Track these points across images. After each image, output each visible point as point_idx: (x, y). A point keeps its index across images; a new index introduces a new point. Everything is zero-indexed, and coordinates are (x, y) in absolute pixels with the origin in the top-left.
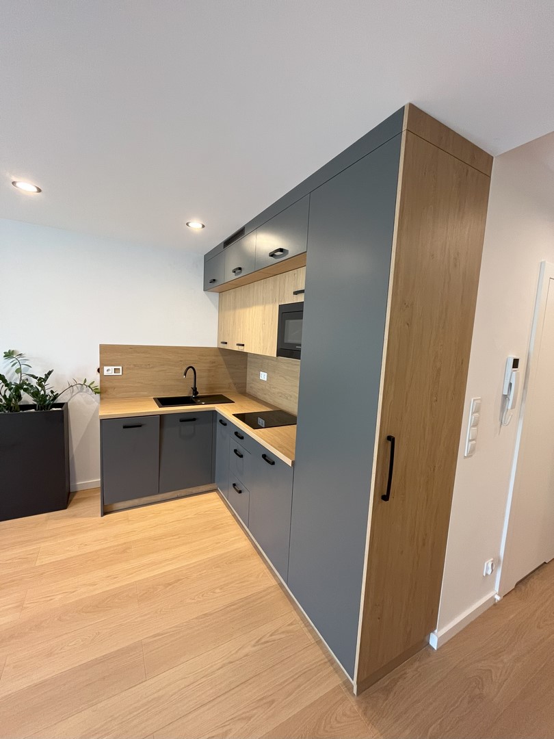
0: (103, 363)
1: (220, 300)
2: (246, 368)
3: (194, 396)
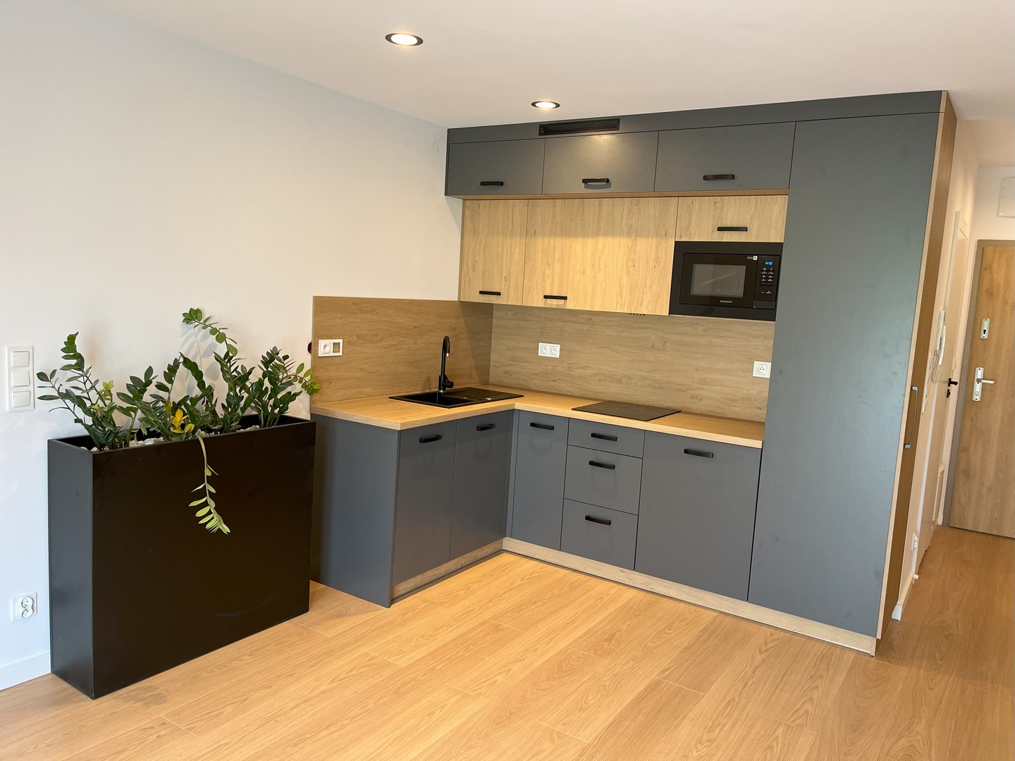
0: (319, 333)
1: (468, 213)
2: (490, 339)
3: (442, 391)
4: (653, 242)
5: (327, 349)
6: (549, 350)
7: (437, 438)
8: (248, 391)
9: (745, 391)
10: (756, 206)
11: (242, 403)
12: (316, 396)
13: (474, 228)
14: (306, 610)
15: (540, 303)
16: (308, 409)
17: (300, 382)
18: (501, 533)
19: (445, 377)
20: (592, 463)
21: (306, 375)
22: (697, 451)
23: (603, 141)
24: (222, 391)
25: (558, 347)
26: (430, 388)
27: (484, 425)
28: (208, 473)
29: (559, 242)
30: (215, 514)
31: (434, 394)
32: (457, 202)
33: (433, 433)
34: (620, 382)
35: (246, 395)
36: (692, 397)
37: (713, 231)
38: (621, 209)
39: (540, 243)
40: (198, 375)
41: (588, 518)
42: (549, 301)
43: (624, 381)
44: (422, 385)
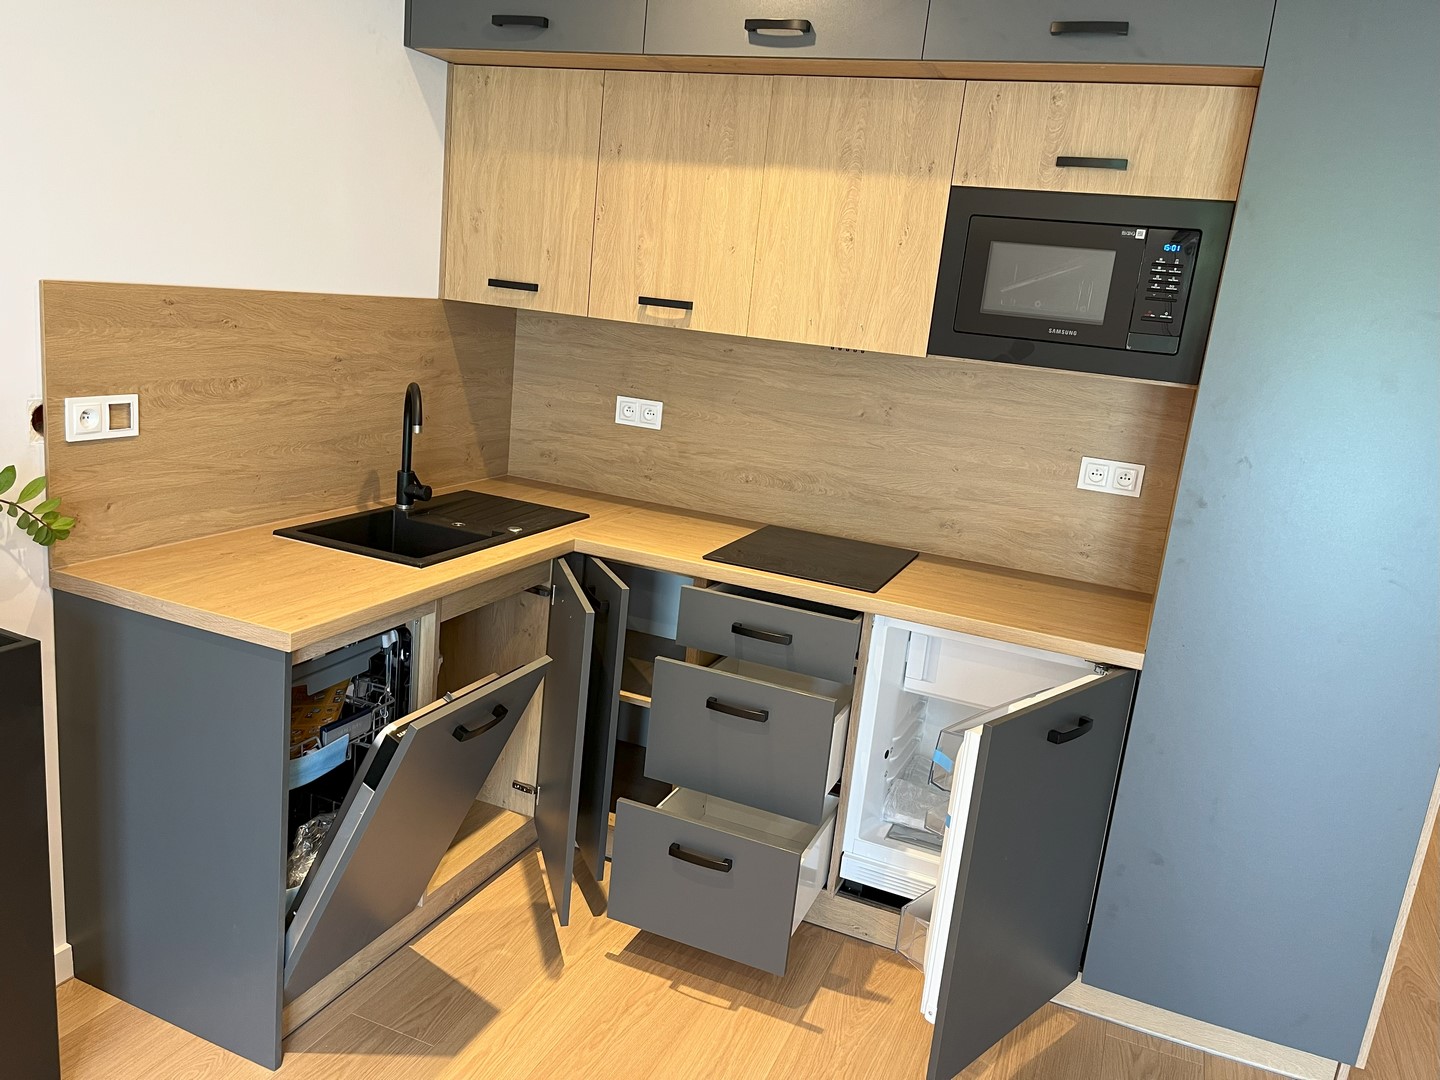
1: (460, 95)
2: (510, 381)
3: (404, 507)
4: (899, 185)
5: (92, 422)
6: (639, 413)
9: (1057, 518)
10: (1154, 108)
12: (61, 546)
13: (475, 131)
15: (631, 314)
16: (44, 577)
19: (412, 478)
25: (659, 406)
26: (377, 498)
29: (676, 177)
31: (386, 514)
32: (436, 70)
34: (789, 486)
36: (942, 525)
37: (1044, 167)
38: (828, 100)
39: (634, 176)
42: (650, 309)
43: (799, 484)
44: (358, 492)
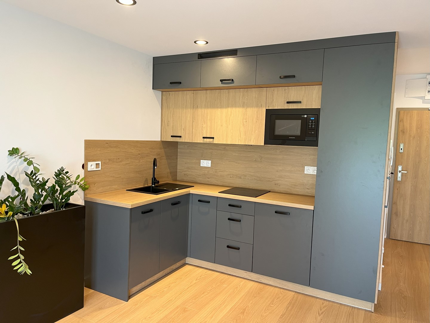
0: (88, 159)
1: (164, 98)
2: (177, 158)
3: (153, 186)
4: (255, 110)
5: (93, 167)
6: (206, 163)
7: (151, 211)
8: (46, 191)
9: (301, 181)
10: (305, 90)
11: (42, 199)
12: (87, 191)
13: (167, 105)
14: (82, 306)
15: (201, 141)
16: (83, 198)
17: (78, 184)
18: (185, 256)
19: (155, 179)
20: (229, 219)
21: (81, 181)
22: (281, 212)
23: (229, 61)
24: (30, 192)
25: (210, 162)
26: (147, 184)
27: (175, 202)
28: (20, 239)
29: (209, 111)
30: (24, 263)
31: (150, 187)
32: (159, 93)
33: (148, 208)
34: (240, 178)
35: (44, 194)
36: (275, 184)
37: (284, 104)
38: (239, 94)
39: (200, 112)
40: (16, 184)
41: (228, 247)
42: (205, 139)
43: (242, 177)
44: (143, 183)
